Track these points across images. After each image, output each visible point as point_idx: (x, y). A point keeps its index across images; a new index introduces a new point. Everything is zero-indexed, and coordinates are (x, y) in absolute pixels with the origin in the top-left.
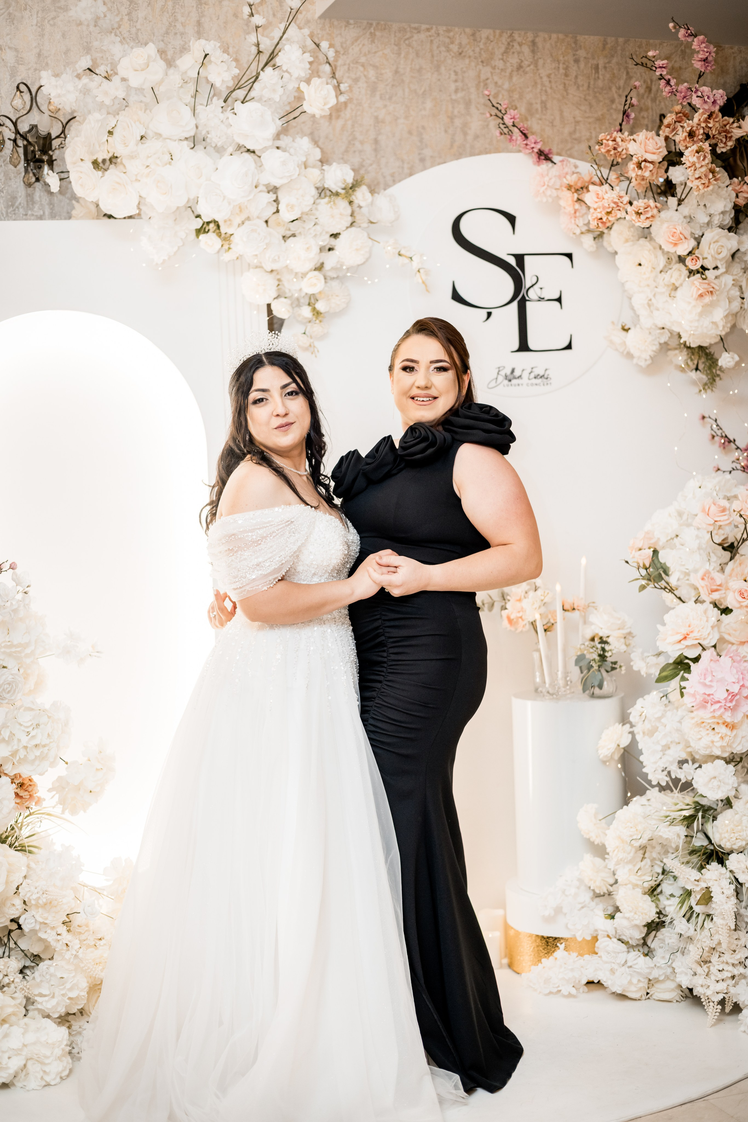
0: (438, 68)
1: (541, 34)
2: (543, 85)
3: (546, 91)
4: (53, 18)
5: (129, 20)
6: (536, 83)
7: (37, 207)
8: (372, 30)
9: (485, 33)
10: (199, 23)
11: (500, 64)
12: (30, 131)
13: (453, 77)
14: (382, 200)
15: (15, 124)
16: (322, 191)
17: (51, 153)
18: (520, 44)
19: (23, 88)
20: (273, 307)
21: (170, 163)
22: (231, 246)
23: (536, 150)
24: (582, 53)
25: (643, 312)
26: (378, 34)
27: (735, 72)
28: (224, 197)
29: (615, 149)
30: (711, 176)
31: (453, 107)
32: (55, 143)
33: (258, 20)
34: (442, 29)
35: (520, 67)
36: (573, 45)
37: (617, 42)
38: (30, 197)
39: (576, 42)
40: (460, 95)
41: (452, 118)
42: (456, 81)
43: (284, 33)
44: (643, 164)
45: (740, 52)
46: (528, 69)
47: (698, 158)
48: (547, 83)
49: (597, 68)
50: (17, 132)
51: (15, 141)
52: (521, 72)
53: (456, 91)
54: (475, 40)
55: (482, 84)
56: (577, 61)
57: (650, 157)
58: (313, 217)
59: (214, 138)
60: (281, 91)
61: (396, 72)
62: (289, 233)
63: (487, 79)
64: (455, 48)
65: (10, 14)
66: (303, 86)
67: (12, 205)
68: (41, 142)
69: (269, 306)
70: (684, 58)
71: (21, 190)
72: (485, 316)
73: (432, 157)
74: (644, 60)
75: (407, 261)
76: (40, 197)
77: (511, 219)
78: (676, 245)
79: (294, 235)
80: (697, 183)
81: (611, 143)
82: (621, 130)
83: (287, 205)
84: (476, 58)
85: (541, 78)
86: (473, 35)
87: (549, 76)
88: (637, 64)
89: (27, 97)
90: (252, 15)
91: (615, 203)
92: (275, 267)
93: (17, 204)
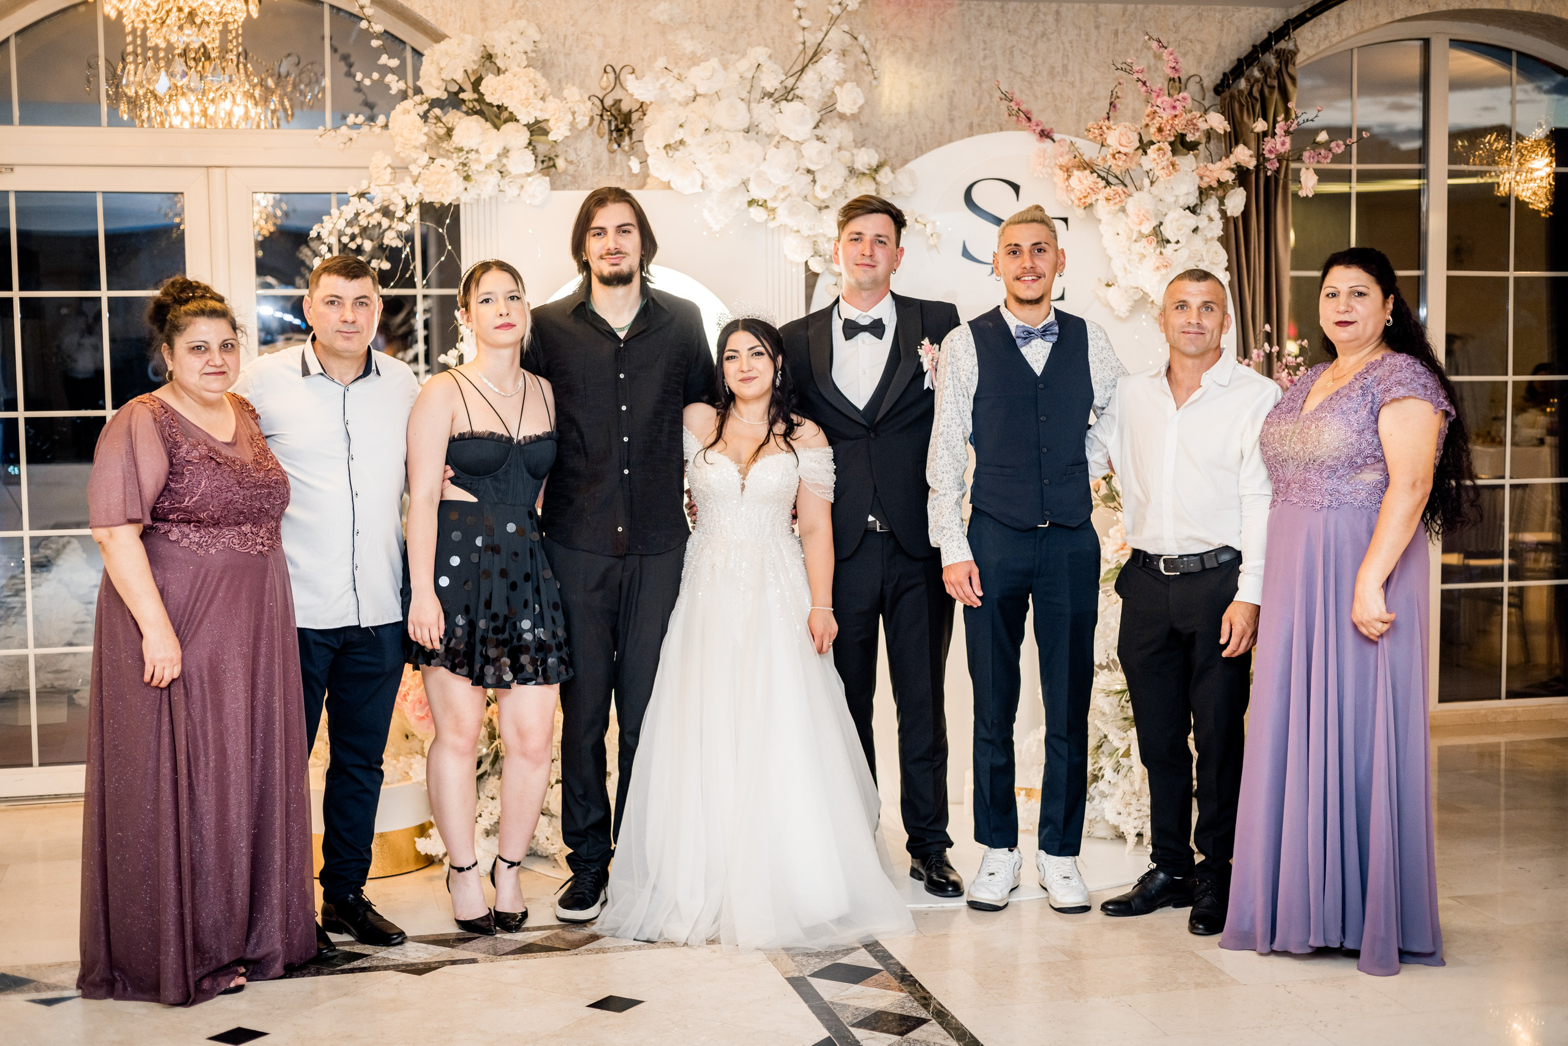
0: (968, 38)
1: (1064, 5)
2: (1065, 49)
3: (1068, 56)
4: (636, 8)
5: (700, 7)
6: (1058, 48)
7: (618, 168)
8: (910, 7)
9: (1012, 5)
10: (758, 7)
11: (1026, 33)
12: (613, 105)
13: (982, 46)
14: (903, 175)
15: (602, 101)
16: (852, 171)
17: (631, 126)
18: (1045, 14)
19: (609, 69)
20: (809, 263)
21: (728, 152)
22: (777, 216)
23: (1037, 131)
24: (1102, 20)
25: (1120, 274)
26: (915, 10)
27: (1250, 31)
28: (770, 182)
29: (1101, 135)
30: (1171, 168)
31: (981, 73)
32: (635, 116)
33: (804, 22)
34: (973, 4)
35: (1044, 34)
36: (1095, 13)
37: (1136, 8)
38: (612, 162)
39: (1097, 10)
40: (988, 62)
41: (980, 83)
42: (984, 49)
43: (826, 35)
44: (1117, 156)
45: (1256, 12)
46: (1051, 36)
47: (1159, 155)
48: (1069, 49)
49: (1116, 33)
50: (604, 108)
51: (601, 116)
52: (1044, 39)
53: (985, 58)
54: (1003, 12)
55: (1008, 52)
56: (1097, 27)
57: (1123, 150)
58: (843, 192)
59: (765, 128)
60: (819, 91)
61: (931, 43)
62: (823, 205)
63: (1013, 47)
64: (984, 20)
65: (599, 5)
66: (837, 90)
67: (598, 168)
68: (623, 117)
69: (806, 263)
70: (1200, 20)
71: (605, 156)
72: (990, 271)
73: (960, 117)
74: (1124, 66)
75: (923, 226)
76: (621, 160)
77: (1016, 188)
78: (1140, 224)
79: (827, 207)
80: (1162, 172)
81: (1096, 131)
82: (1108, 118)
83: (822, 186)
84: (1003, 28)
85: (1063, 43)
86: (1002, 7)
87: (1071, 42)
88: (1117, 69)
89: (612, 76)
90: (800, 17)
91: (1091, 189)
92: (811, 233)
93: (601, 166)
